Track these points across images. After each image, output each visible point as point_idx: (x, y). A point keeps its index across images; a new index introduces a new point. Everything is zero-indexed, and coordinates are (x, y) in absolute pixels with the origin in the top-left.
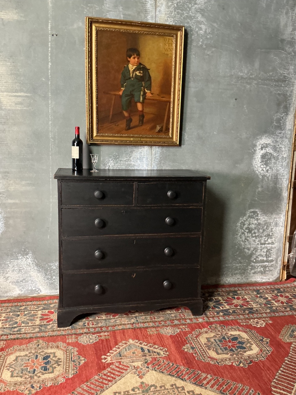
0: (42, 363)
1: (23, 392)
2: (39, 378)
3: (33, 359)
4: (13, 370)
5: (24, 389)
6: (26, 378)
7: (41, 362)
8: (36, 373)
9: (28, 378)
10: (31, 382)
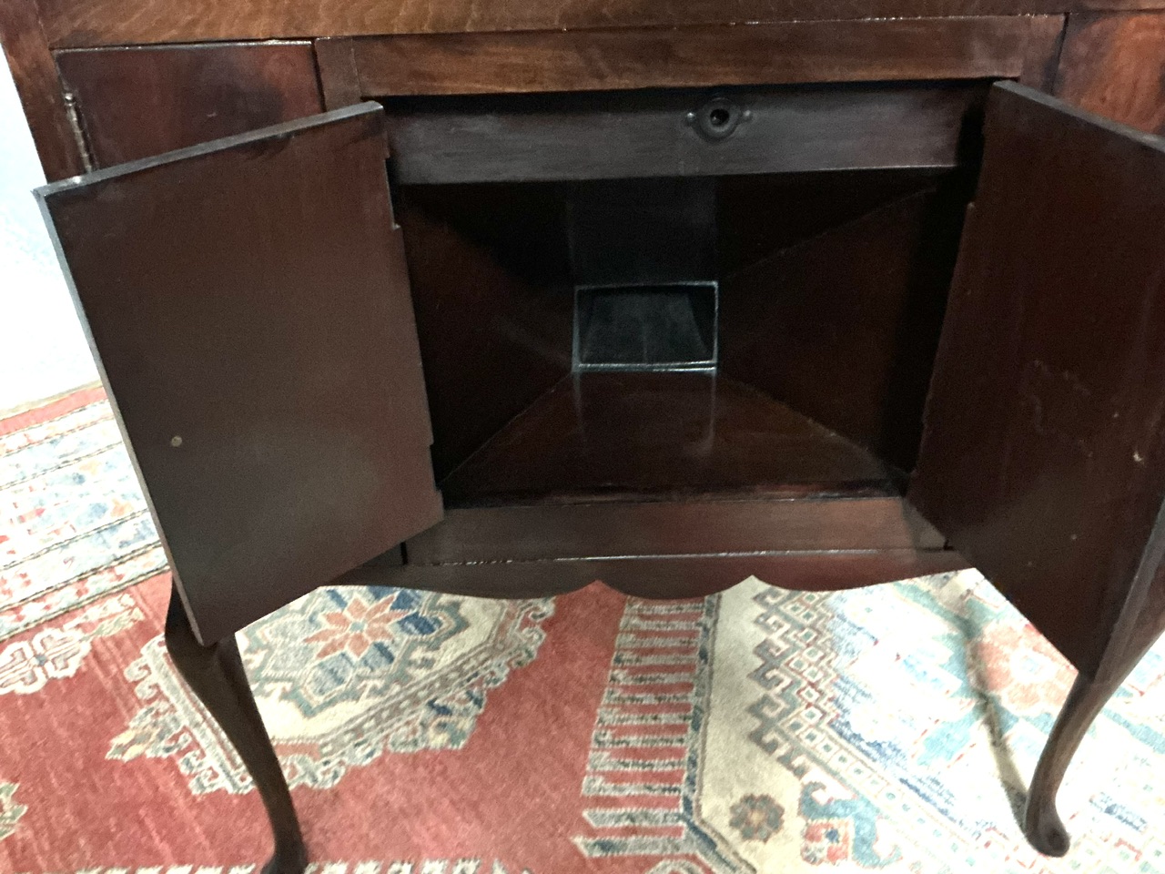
0: (387, 611)
1: (422, 746)
2: (437, 667)
3: (327, 612)
4: (288, 686)
5: (414, 732)
6: (375, 692)
7: (377, 609)
8: (397, 654)
9: (387, 687)
10: (415, 694)
